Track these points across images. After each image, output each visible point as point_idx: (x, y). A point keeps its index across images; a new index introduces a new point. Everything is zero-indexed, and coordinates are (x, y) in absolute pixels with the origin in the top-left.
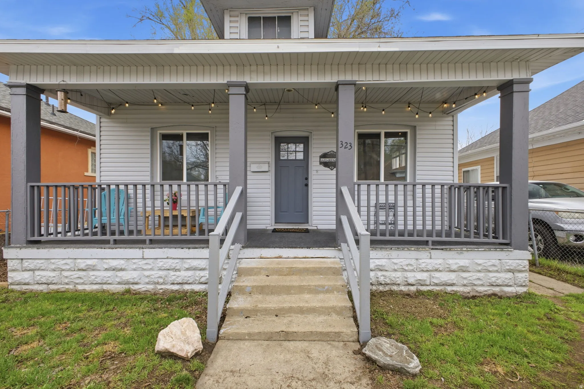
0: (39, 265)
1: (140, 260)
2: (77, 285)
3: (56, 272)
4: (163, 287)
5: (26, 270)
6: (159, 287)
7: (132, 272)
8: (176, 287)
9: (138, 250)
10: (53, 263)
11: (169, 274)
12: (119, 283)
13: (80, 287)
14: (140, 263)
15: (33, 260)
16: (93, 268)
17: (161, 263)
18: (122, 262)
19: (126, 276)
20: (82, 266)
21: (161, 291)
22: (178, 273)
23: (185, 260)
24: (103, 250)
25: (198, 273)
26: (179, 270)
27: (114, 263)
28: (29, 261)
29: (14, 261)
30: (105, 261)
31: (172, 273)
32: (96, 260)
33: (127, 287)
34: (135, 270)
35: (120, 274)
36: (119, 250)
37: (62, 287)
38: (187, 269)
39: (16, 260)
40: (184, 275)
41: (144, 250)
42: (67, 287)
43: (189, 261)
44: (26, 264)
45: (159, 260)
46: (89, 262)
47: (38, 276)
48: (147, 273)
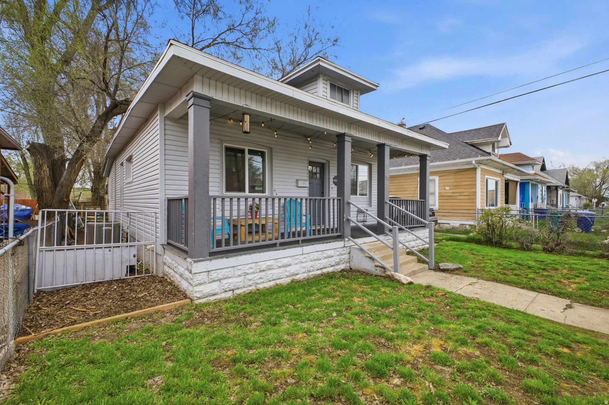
0: (227, 274)
1: (300, 256)
2: (257, 286)
3: (241, 278)
4: (312, 273)
5: (214, 281)
6: (311, 274)
7: (294, 266)
8: (319, 272)
9: (299, 248)
10: (240, 270)
11: (316, 263)
12: (288, 276)
13: (261, 286)
14: (301, 258)
15: (221, 271)
16: (270, 268)
17: (312, 256)
18: (289, 259)
19: (292, 269)
20: (263, 267)
21: (312, 276)
22: (320, 262)
23: (324, 252)
24: (278, 251)
25: (330, 259)
26: (320, 259)
27: (285, 261)
28: (218, 271)
29: (202, 274)
30: (278, 260)
31: (317, 262)
32: (273, 261)
33: (291, 278)
34: (297, 264)
35: (288, 269)
36: (288, 250)
37: (246, 289)
38: (325, 258)
39: (204, 273)
40: (324, 262)
41: (303, 247)
42: (251, 288)
43: (326, 252)
44: (214, 275)
45: (311, 254)
46: (269, 263)
47: (226, 284)
48: (304, 265)
